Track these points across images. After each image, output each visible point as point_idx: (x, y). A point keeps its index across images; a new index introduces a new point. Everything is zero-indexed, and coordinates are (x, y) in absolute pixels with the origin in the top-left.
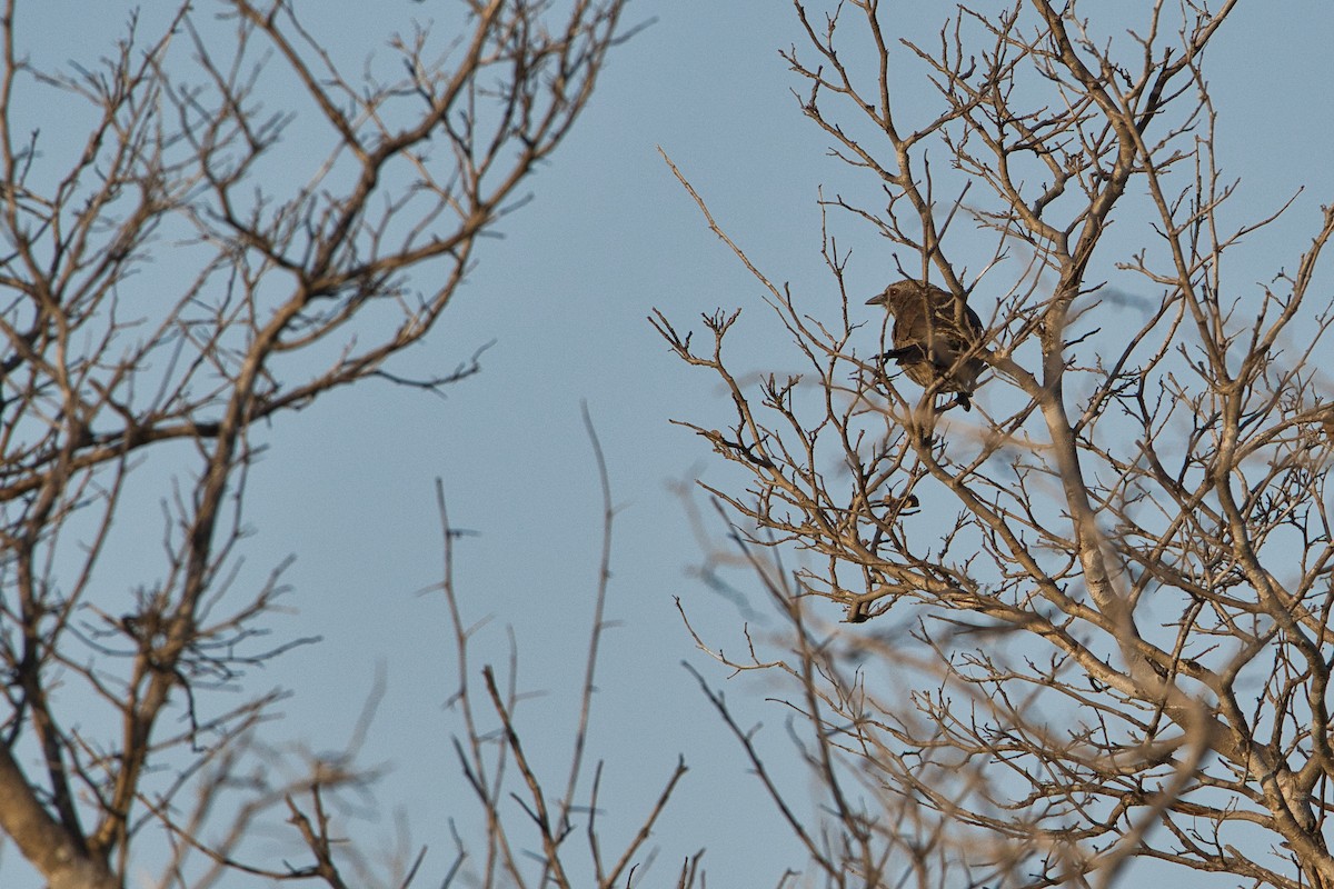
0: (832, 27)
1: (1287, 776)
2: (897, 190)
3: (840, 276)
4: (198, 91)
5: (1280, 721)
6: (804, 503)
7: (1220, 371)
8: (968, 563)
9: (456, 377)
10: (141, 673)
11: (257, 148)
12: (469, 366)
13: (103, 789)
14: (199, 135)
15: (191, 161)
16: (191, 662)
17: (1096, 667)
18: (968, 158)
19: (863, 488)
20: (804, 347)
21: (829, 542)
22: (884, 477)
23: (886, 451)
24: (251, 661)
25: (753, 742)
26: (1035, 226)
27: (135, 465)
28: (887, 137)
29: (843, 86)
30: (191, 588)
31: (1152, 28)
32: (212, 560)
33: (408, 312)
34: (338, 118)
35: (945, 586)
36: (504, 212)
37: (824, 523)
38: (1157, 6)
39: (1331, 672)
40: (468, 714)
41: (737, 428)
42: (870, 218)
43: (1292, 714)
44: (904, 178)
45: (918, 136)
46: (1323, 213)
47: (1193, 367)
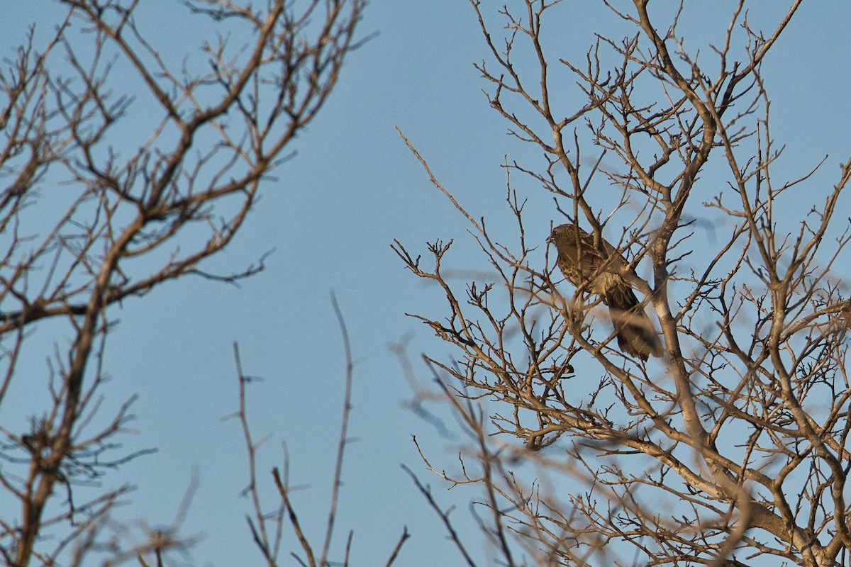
0: (509, 48)
1: (819, 549)
2: (554, 157)
3: (519, 216)
4: (68, 81)
5: (814, 512)
6: (496, 369)
7: (773, 275)
8: (607, 410)
9: (248, 274)
10: (34, 473)
11: (109, 120)
12: (257, 266)
13: (9, 552)
14: (70, 111)
15: (65, 128)
16: (68, 466)
17: (690, 477)
18: (604, 138)
19: (535, 359)
20: (495, 263)
21: (514, 396)
22: (550, 352)
23: (550, 335)
24: (110, 465)
25: (450, 518)
26: (649, 183)
27: (29, 334)
28: (547, 122)
29: (517, 88)
30: (68, 417)
31: (726, 44)
32: (82, 397)
33: (214, 230)
34: (165, 99)
35: (591, 425)
36: (278, 163)
37: (510, 384)
38: (730, 29)
39: (847, 476)
40: (256, 500)
41: (451, 319)
42: (536, 176)
43: (821, 505)
44: (559, 149)
45: (567, 121)
46: (841, 169)
47: (755, 272)
